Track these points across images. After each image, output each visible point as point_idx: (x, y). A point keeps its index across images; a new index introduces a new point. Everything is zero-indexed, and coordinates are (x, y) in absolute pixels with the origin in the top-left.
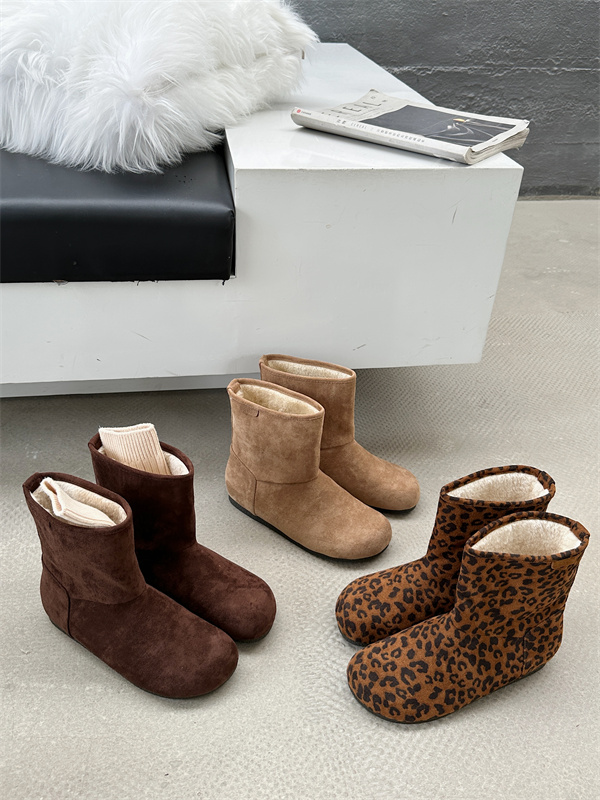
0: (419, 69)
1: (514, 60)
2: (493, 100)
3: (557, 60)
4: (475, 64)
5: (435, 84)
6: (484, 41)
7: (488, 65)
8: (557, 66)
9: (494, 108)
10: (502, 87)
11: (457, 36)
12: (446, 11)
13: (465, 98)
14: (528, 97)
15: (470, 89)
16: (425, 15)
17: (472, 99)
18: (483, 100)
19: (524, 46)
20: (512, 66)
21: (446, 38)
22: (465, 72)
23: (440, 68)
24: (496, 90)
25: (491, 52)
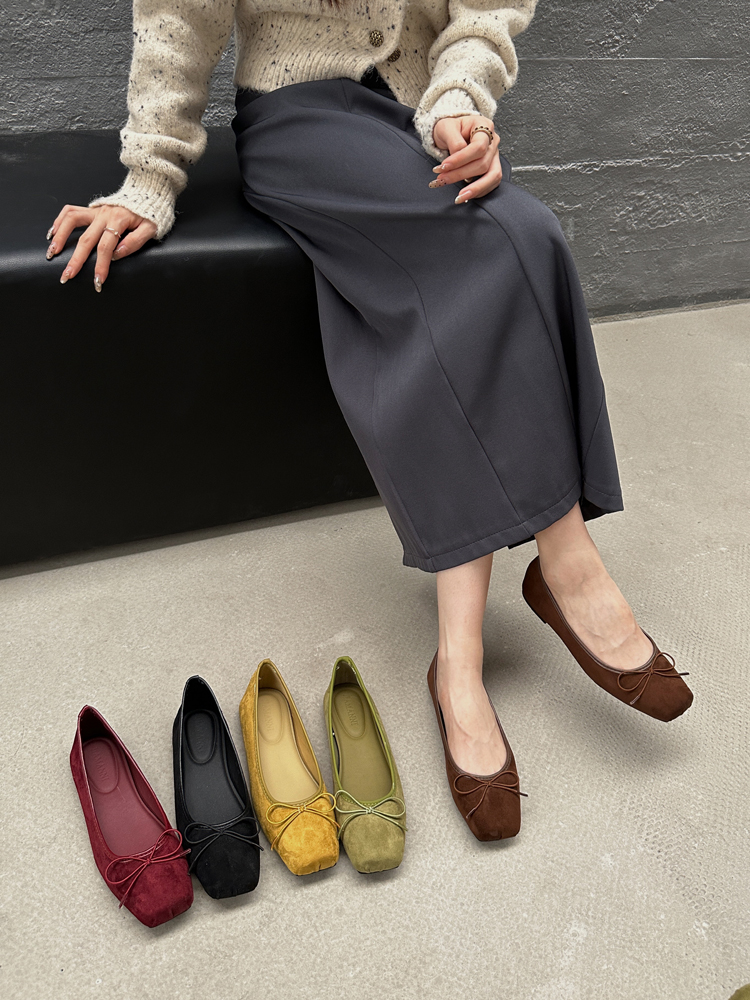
0: (585, 166)
1: (695, 146)
2: (665, 198)
3: (742, 143)
4: (651, 155)
5: (602, 183)
6: (665, 125)
7: (666, 155)
8: (741, 151)
9: (664, 207)
10: (677, 181)
11: (635, 120)
12: (627, 88)
13: (633, 197)
14: (704, 191)
15: (639, 186)
16: (601, 95)
17: (640, 198)
18: (653, 199)
19: (709, 129)
20: (691, 154)
21: (622, 123)
22: (638, 166)
23: (611, 163)
24: (669, 185)
25: (672, 138)
